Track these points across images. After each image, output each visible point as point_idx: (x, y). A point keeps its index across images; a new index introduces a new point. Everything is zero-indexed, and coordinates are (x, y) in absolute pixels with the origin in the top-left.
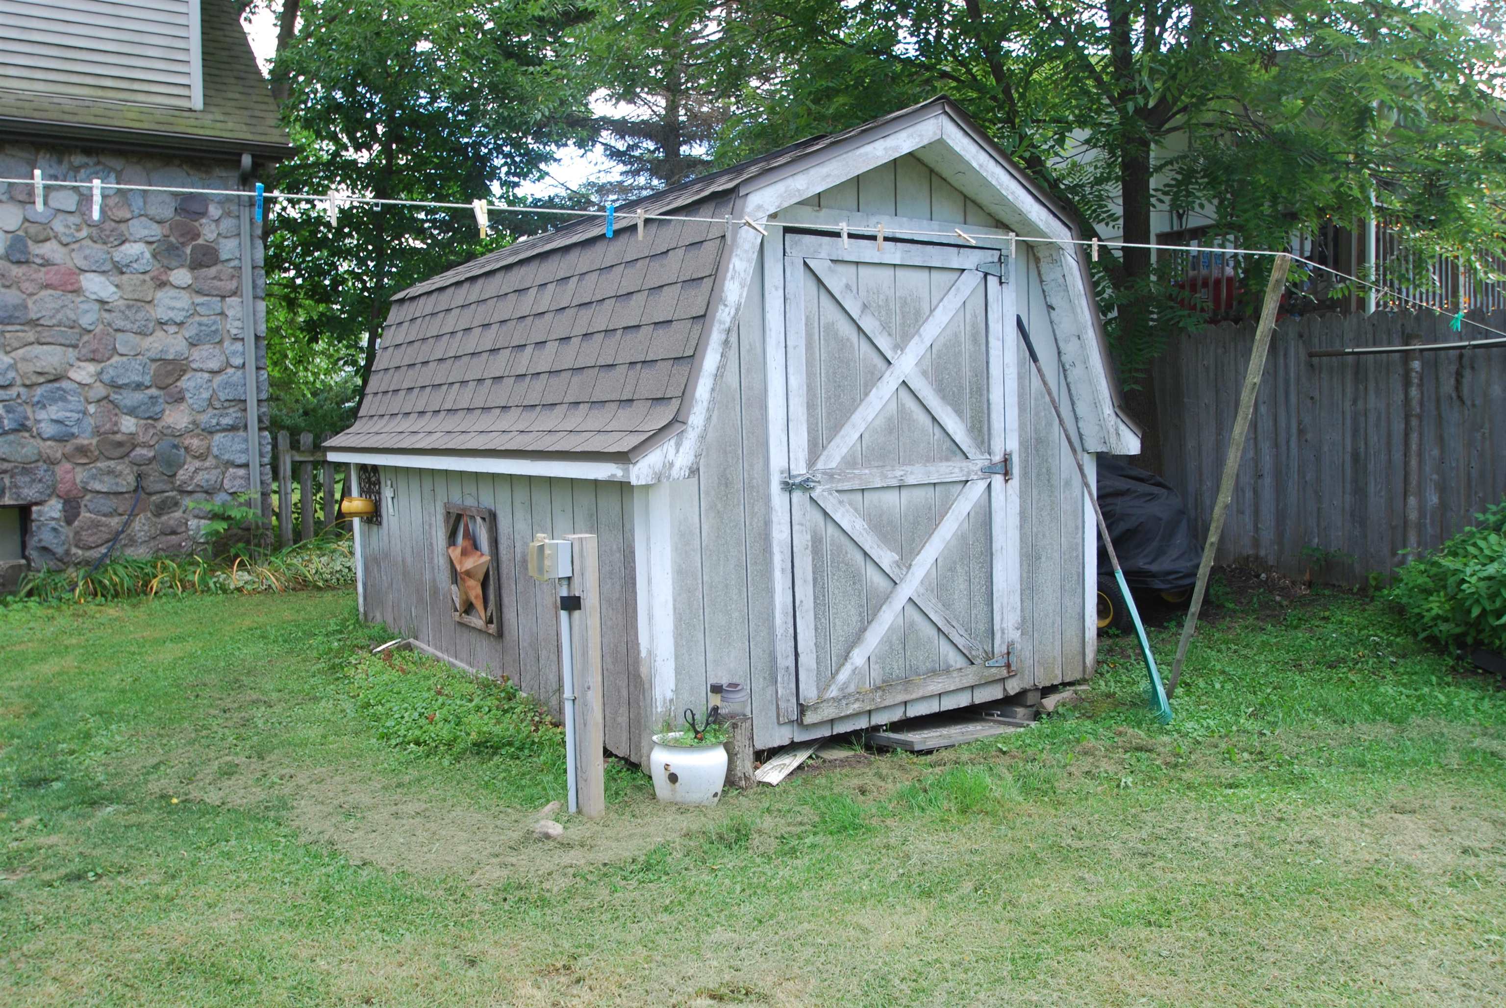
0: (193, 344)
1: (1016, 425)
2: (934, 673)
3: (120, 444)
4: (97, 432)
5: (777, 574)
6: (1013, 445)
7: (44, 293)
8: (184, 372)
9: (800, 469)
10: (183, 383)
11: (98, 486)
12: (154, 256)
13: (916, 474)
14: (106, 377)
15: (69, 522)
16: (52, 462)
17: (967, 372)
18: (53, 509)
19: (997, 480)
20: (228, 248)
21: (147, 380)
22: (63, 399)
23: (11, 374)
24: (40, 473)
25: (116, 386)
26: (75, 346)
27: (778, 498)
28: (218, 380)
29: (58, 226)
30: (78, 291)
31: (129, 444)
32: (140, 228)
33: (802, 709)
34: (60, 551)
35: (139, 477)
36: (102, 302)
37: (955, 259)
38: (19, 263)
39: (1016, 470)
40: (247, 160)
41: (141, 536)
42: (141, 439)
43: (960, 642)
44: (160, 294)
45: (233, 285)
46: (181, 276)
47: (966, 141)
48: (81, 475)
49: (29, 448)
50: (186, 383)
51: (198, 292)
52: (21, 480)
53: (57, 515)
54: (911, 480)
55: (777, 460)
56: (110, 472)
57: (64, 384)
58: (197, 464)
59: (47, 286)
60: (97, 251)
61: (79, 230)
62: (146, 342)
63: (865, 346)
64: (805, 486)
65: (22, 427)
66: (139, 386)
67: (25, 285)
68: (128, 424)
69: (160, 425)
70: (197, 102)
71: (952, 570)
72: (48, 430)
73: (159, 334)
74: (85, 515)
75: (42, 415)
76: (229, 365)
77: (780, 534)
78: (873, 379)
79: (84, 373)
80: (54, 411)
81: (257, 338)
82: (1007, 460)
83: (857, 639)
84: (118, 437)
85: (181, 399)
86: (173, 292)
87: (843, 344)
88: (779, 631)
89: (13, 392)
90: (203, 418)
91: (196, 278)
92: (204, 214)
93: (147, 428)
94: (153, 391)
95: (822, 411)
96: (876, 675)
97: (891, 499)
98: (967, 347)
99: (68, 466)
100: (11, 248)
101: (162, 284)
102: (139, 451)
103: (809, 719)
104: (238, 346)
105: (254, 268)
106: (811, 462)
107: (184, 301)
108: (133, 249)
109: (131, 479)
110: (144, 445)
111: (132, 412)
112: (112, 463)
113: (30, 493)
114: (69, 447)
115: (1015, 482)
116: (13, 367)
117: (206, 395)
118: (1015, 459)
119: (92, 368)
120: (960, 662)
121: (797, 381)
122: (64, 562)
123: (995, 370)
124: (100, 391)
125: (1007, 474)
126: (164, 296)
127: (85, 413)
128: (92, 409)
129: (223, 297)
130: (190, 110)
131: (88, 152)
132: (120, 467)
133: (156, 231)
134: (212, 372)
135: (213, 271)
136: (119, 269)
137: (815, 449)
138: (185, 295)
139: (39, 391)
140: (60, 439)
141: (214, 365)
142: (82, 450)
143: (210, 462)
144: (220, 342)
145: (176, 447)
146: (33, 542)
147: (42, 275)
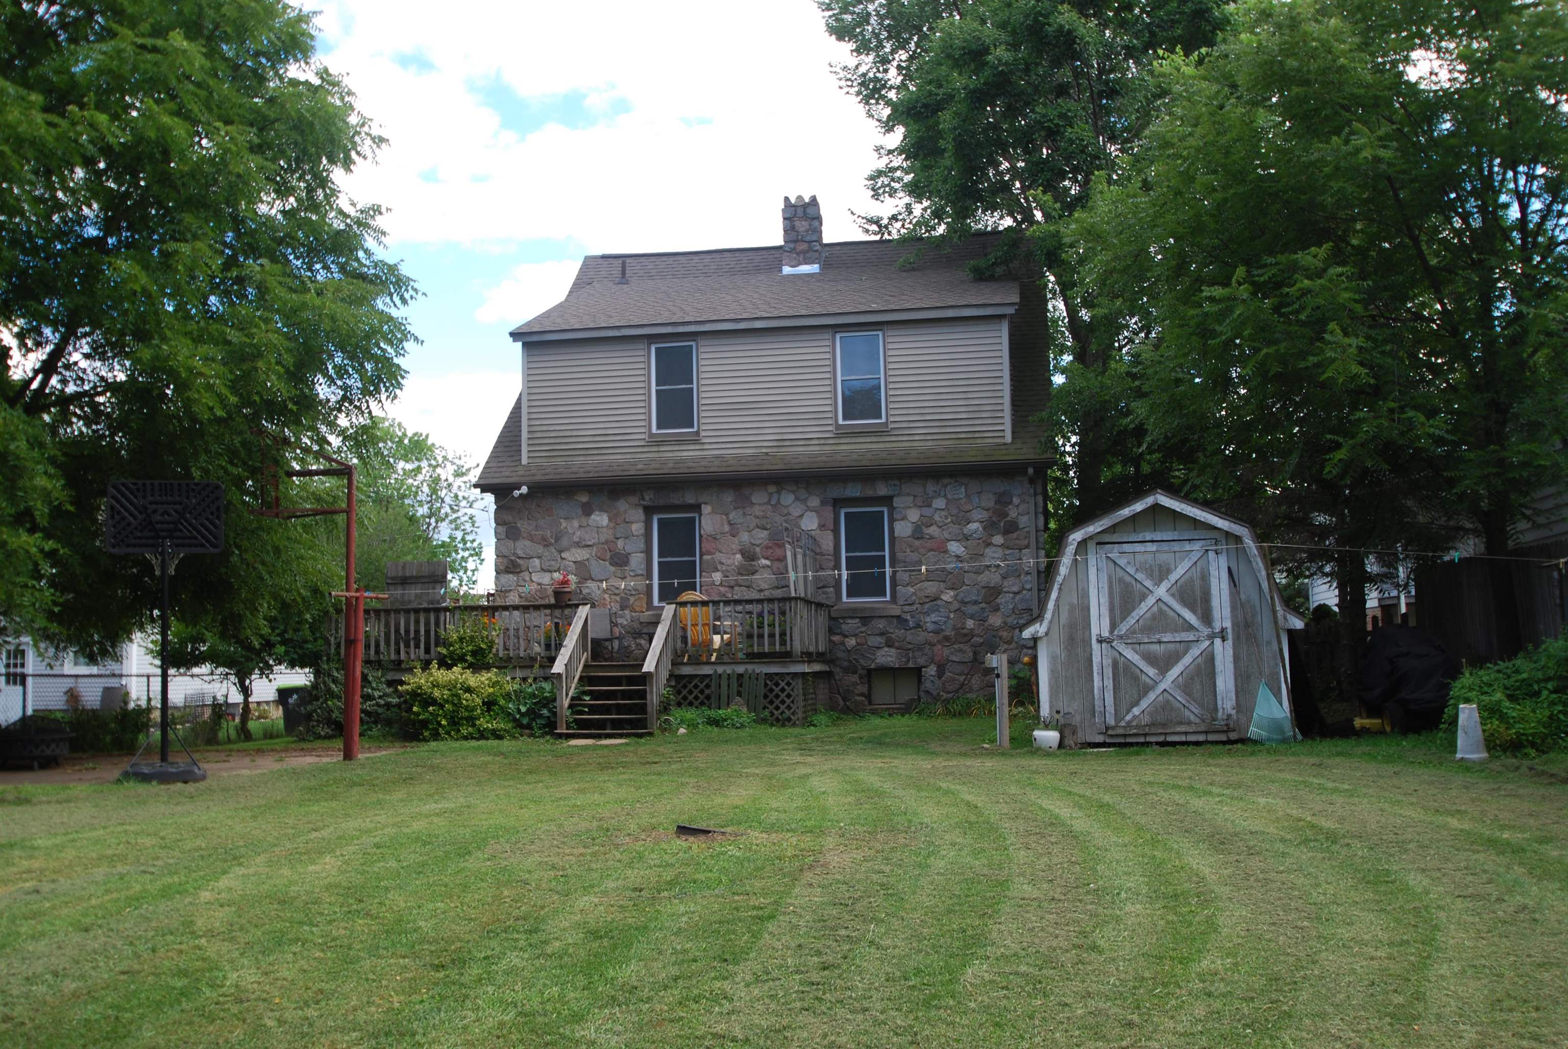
0: (1004, 578)
1: (1229, 615)
2: (1181, 723)
3: (966, 635)
4: (955, 628)
5: (1095, 674)
6: (1228, 624)
7: (930, 553)
8: (1000, 594)
9: (1106, 634)
10: (999, 600)
11: (954, 658)
12: (984, 528)
13: (1167, 637)
14: (959, 598)
15: (940, 678)
16: (932, 645)
17: (1198, 593)
18: (932, 670)
19: (1218, 641)
20: (1023, 521)
21: (980, 599)
22: (938, 610)
23: (914, 598)
24: (926, 651)
25: (965, 603)
26: (944, 582)
27: (1095, 646)
28: (1018, 597)
29: (937, 518)
30: (946, 552)
31: (971, 634)
32: (978, 514)
33: (1107, 728)
34: (935, 693)
35: (975, 653)
36: (958, 557)
37: (1187, 546)
38: (918, 538)
39: (1230, 636)
40: (1031, 471)
41: (975, 687)
42: (976, 632)
43: (1196, 711)
44: (987, 550)
45: (1026, 542)
46: (998, 539)
47: (1172, 501)
48: (946, 652)
49: (922, 636)
50: (1001, 600)
51: (1008, 548)
52: (917, 654)
53: (933, 673)
54: (1165, 640)
55: (1095, 631)
56: (960, 650)
57: (939, 602)
58: (1006, 646)
59: (931, 550)
60: (955, 529)
61: (946, 518)
62: (980, 578)
63: (1139, 585)
64: (1109, 641)
65: (918, 626)
66: (976, 602)
67: (921, 550)
68: (970, 623)
69: (987, 624)
70: (1009, 438)
71: (1192, 679)
72: (930, 627)
73: (987, 572)
74: (948, 674)
75: (928, 619)
76: (1023, 588)
77: (1096, 659)
78: (1143, 597)
79: (948, 596)
80: (934, 617)
81: (1039, 572)
82: (1223, 630)
83: (1136, 703)
84: (965, 631)
85: (998, 609)
86: (994, 549)
87: (1128, 585)
88: (1096, 696)
89: (914, 607)
90: (1010, 620)
91: (1006, 540)
92: (1010, 503)
93: (980, 625)
94: (983, 605)
95: (1117, 612)
96: (1146, 719)
97: (1156, 647)
98: (1198, 583)
99: (940, 647)
100: (914, 532)
101: (989, 544)
102: (975, 639)
103: (1110, 732)
104: (1029, 578)
105: (1037, 531)
106: (1111, 632)
107: (999, 553)
108: (974, 526)
109: (971, 654)
110: (978, 636)
111: (972, 617)
112: (961, 646)
113: (921, 661)
114: (941, 636)
115: (1229, 643)
116: (914, 594)
117: (1011, 607)
118: (1230, 631)
119: (952, 593)
120: (1197, 720)
121: (1104, 600)
122: (937, 698)
123: (1214, 591)
124: (956, 605)
125: (1224, 639)
126: (989, 551)
127: (948, 618)
128: (952, 616)
129: (1020, 550)
130: (1005, 444)
131: (951, 476)
132: (965, 647)
133: (985, 515)
134: (1015, 593)
135: (1015, 535)
136: (967, 538)
137: (1113, 626)
138: (1000, 550)
139: (927, 606)
140: (936, 632)
141: (1015, 589)
142: (947, 638)
143: (1013, 646)
144: (1019, 576)
145: (994, 636)
146: (922, 688)
147: (929, 544)
